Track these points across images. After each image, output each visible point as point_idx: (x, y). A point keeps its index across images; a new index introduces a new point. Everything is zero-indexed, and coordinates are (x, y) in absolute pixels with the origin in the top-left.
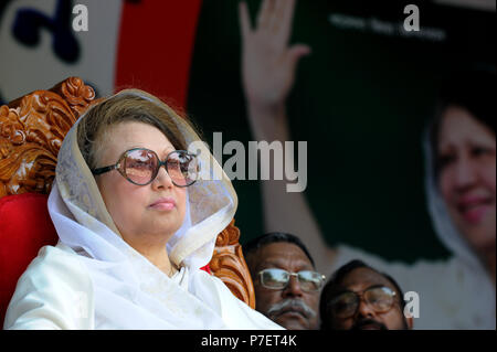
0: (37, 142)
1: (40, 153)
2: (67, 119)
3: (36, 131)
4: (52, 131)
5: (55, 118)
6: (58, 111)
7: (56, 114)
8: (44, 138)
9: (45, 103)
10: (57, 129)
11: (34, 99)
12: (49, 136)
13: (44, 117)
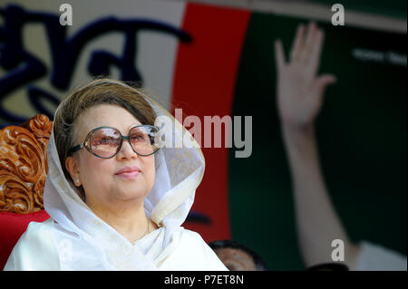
0: (7, 169)
1: (9, 178)
2: (34, 149)
3: (6, 160)
4: (21, 159)
5: (23, 148)
6: (26, 143)
7: (24, 146)
8: (14, 166)
9: (15, 136)
10: (25, 158)
11: (6, 134)
12: (17, 163)
13: (13, 148)
